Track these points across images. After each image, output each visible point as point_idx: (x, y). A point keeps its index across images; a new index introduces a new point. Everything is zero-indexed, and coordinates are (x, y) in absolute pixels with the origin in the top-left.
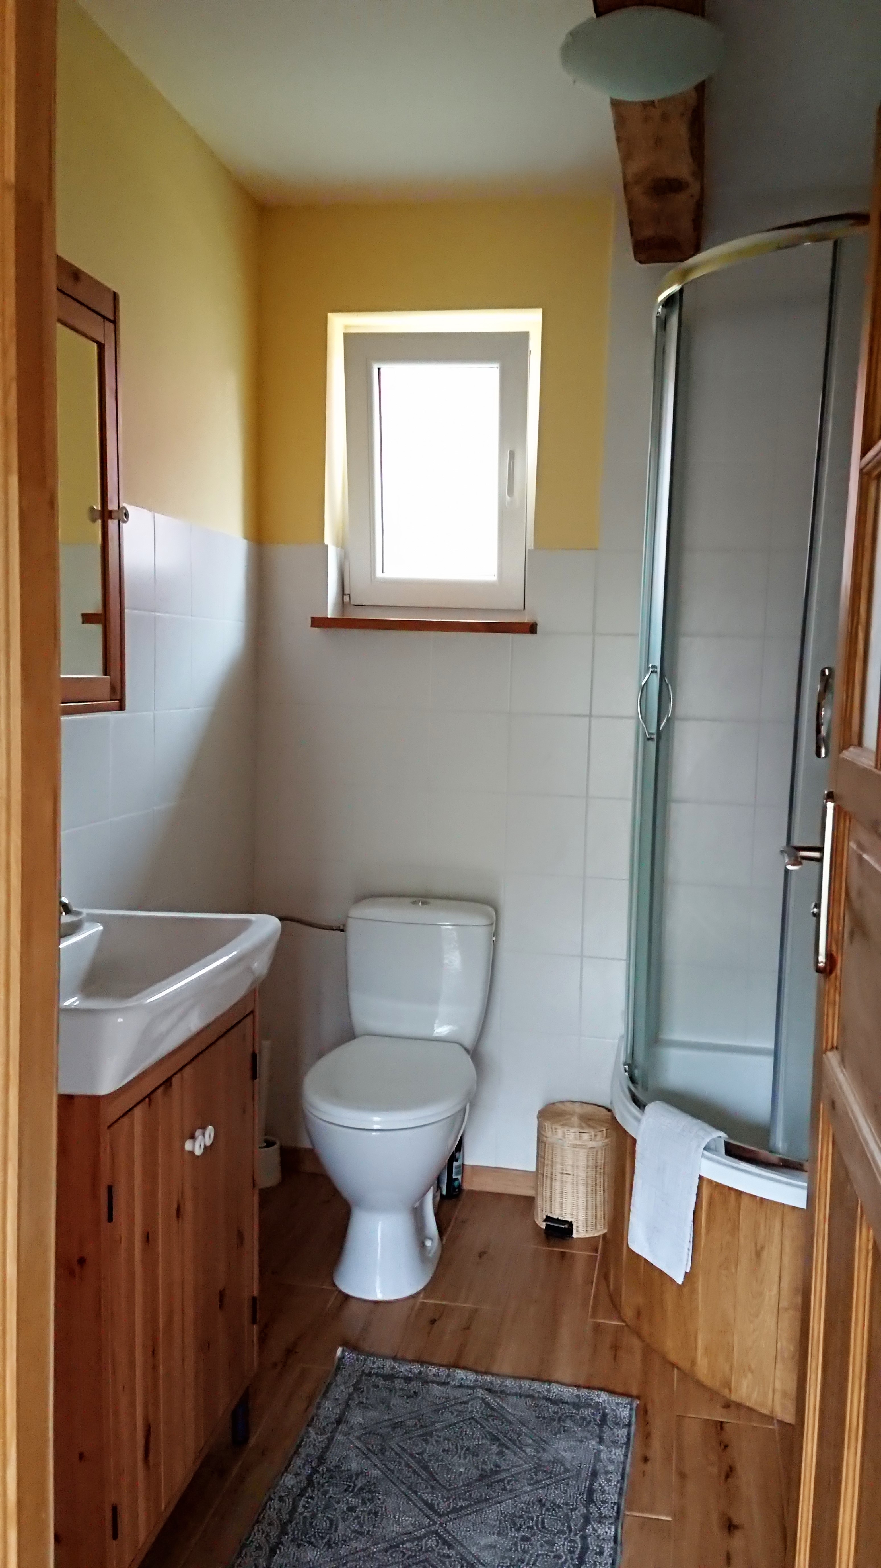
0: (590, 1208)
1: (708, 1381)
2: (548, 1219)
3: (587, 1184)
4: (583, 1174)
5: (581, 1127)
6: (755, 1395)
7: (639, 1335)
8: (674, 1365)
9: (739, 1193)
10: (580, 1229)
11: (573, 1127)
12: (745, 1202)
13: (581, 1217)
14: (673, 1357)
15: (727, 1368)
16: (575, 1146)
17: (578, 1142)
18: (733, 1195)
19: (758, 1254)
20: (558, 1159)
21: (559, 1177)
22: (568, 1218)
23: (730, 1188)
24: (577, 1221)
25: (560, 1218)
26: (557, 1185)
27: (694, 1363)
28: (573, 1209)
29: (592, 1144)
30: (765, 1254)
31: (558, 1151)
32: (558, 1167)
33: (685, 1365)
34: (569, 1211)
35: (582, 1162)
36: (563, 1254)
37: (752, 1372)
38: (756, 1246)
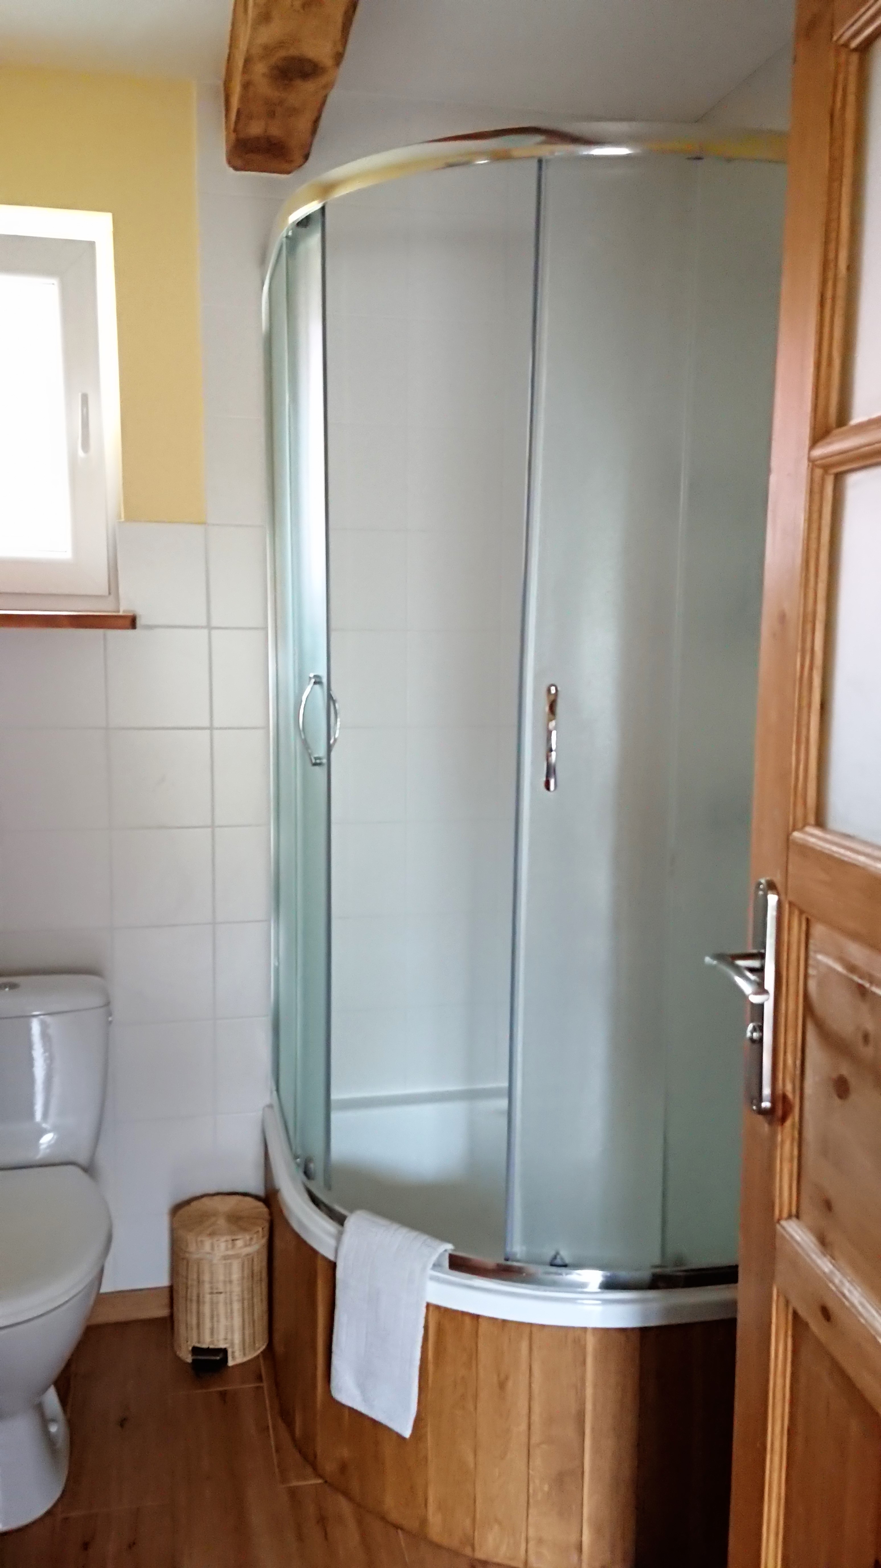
0: (247, 1325)
1: (445, 1541)
2: (196, 1350)
3: (243, 1299)
4: (236, 1289)
5: (232, 1233)
6: (503, 1549)
7: (346, 1494)
8: (397, 1527)
9: (476, 1317)
10: (237, 1354)
11: (222, 1235)
12: (483, 1326)
13: (237, 1338)
14: (394, 1516)
15: (468, 1522)
16: (226, 1258)
17: (230, 1253)
18: (467, 1320)
19: (502, 1385)
20: (206, 1277)
21: (208, 1297)
22: (222, 1346)
23: (463, 1314)
24: (232, 1345)
25: (211, 1347)
26: (206, 1309)
27: (424, 1522)
28: (226, 1333)
29: (249, 1250)
30: (510, 1384)
31: (206, 1268)
32: (207, 1287)
33: (412, 1524)
34: (222, 1336)
35: (236, 1276)
36: (223, 1395)
37: (500, 1524)
38: (499, 1376)
